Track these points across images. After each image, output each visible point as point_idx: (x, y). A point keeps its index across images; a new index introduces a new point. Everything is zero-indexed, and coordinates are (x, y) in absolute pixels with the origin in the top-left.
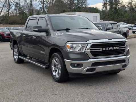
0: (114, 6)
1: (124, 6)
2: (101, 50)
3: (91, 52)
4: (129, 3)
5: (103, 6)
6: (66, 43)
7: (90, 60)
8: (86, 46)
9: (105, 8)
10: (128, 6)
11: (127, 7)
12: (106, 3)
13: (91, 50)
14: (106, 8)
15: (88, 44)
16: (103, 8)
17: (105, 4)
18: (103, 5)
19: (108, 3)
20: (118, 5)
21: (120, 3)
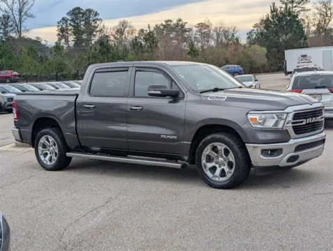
0: (84, 36)
1: (108, 36)
2: (304, 123)
3: (293, 127)
4: (118, 31)
5: (59, 35)
6: (248, 113)
7: (292, 142)
8: (285, 117)
9: (63, 41)
10: (115, 38)
11: (112, 38)
12: (67, 30)
13: (293, 123)
14: (67, 41)
15: (288, 113)
16: (60, 40)
17: (62, 30)
18: (57, 32)
19: (70, 28)
20: (95, 36)
21: (98, 29)
